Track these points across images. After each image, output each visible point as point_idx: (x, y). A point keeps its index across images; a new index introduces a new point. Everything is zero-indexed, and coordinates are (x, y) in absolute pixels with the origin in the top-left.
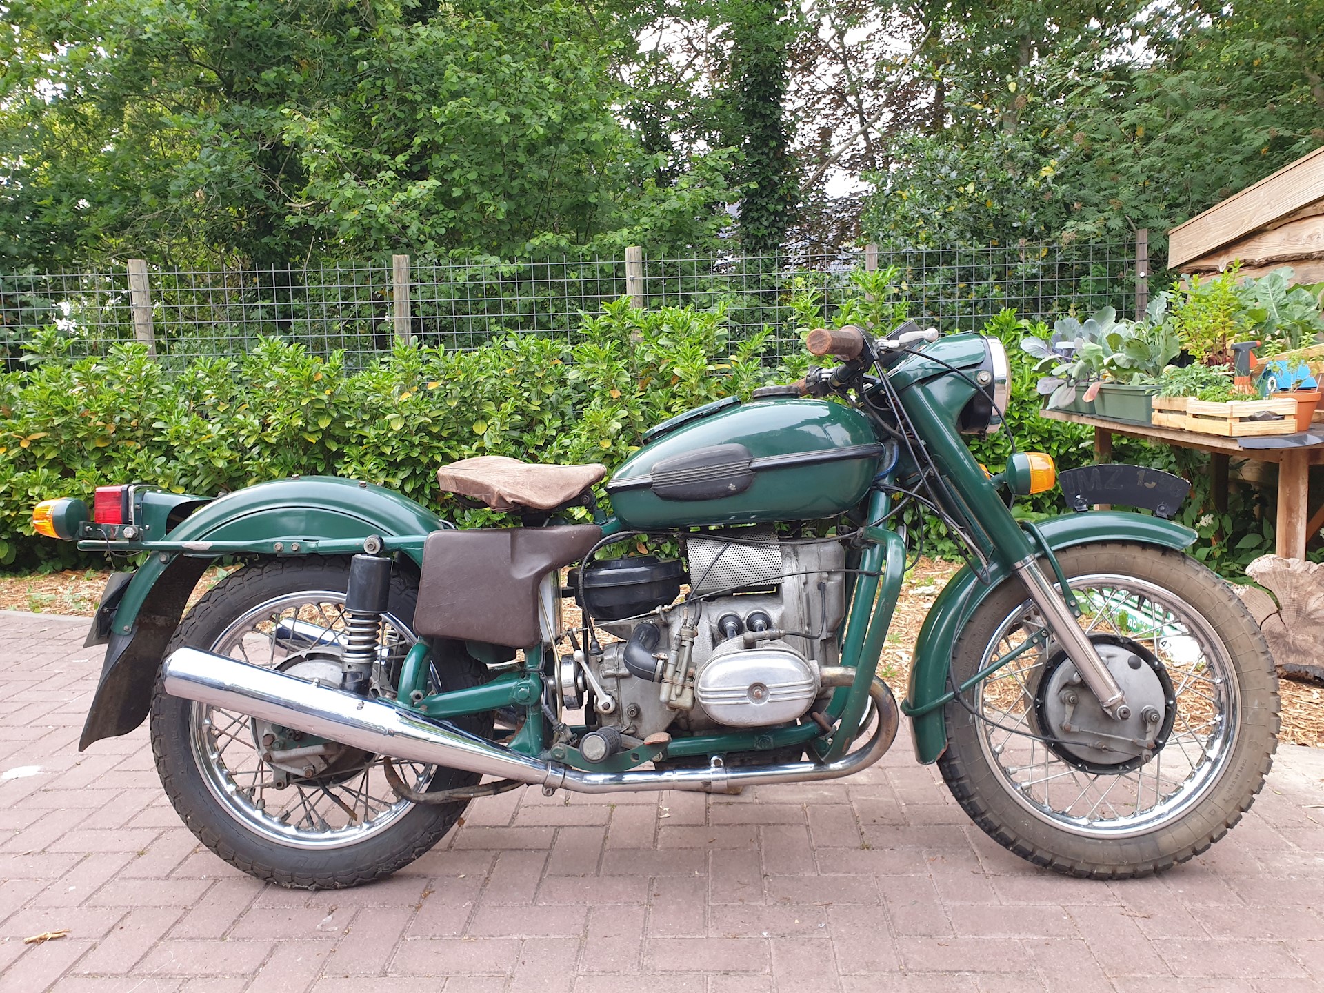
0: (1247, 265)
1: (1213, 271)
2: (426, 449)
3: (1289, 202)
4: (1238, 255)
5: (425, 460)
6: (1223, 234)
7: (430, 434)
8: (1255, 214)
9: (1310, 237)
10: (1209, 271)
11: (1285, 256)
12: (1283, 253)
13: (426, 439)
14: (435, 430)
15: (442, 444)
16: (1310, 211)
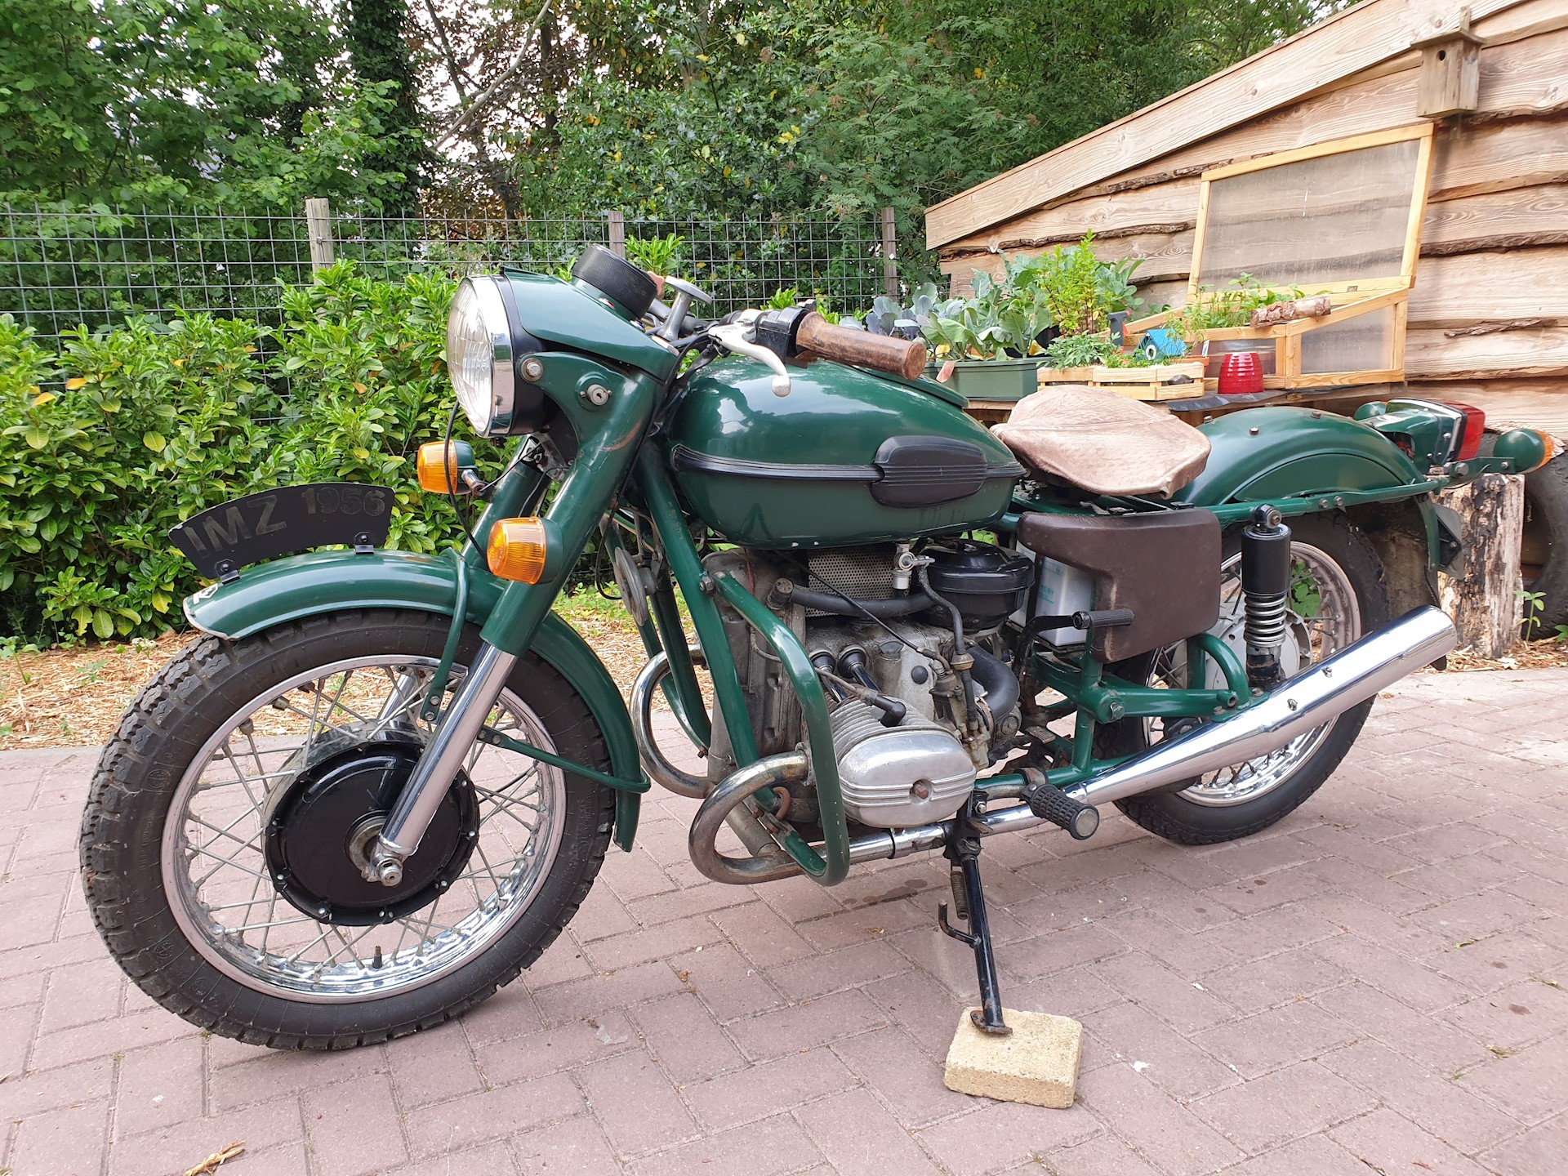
0: (1023, 245)
1: (985, 251)
2: (77, 475)
3: (1070, 181)
4: (1010, 235)
5: (78, 492)
6: (993, 214)
7: (80, 453)
8: (1030, 193)
9: (1094, 217)
10: (975, 252)
11: (1068, 236)
12: (1064, 233)
13: (79, 461)
14: (88, 447)
15: (99, 468)
16: (1093, 191)
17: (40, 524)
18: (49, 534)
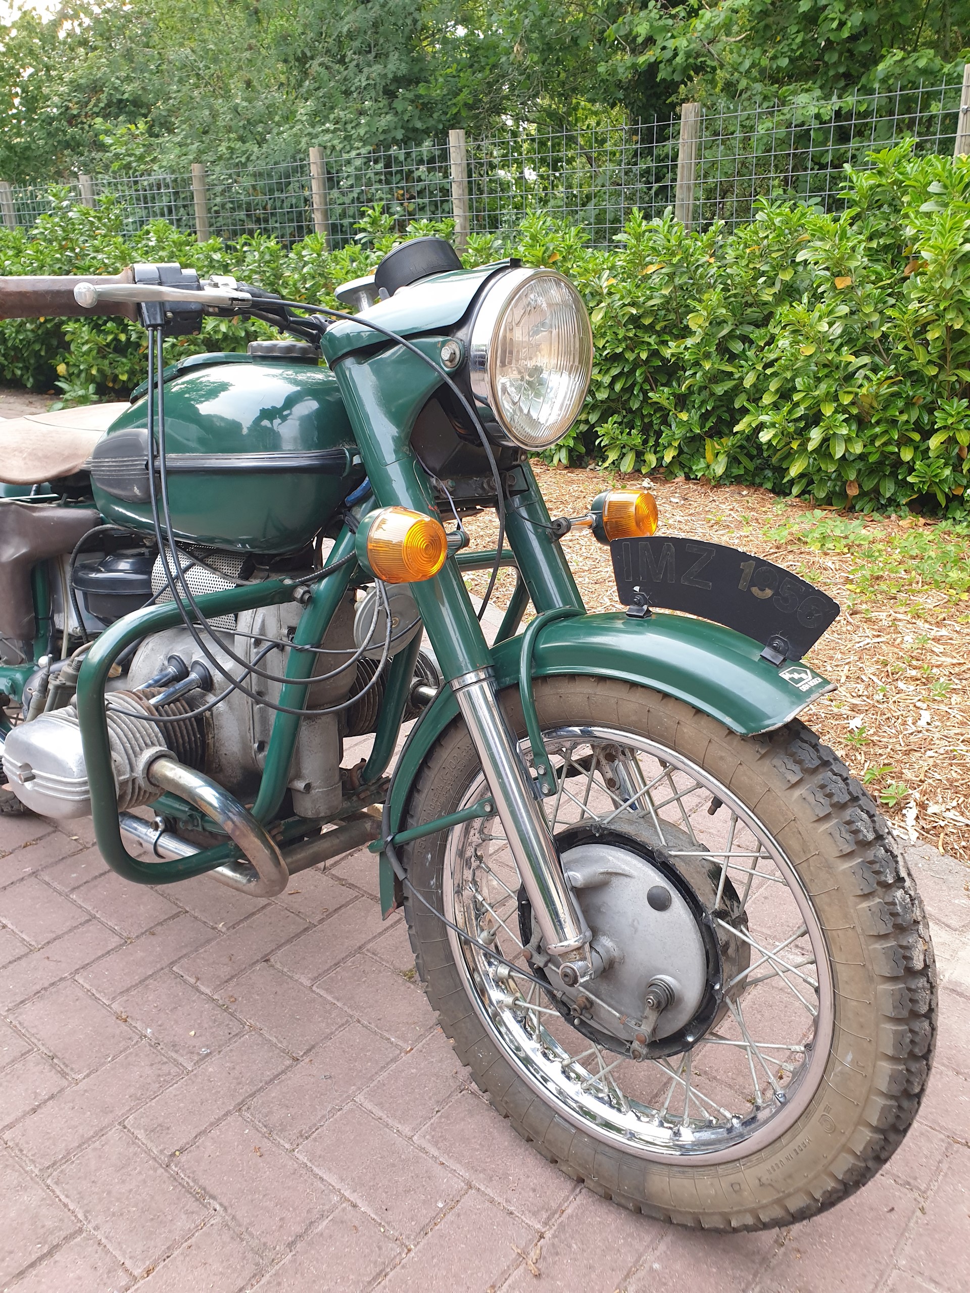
15: (652, 340)
17: (615, 379)
18: (618, 387)
